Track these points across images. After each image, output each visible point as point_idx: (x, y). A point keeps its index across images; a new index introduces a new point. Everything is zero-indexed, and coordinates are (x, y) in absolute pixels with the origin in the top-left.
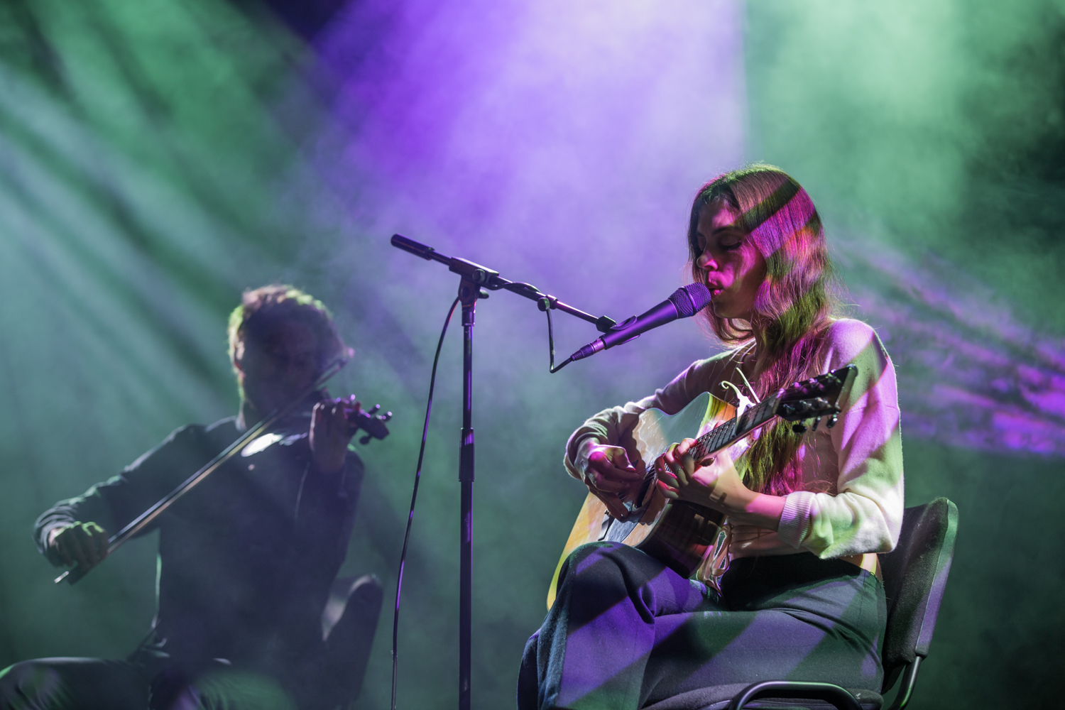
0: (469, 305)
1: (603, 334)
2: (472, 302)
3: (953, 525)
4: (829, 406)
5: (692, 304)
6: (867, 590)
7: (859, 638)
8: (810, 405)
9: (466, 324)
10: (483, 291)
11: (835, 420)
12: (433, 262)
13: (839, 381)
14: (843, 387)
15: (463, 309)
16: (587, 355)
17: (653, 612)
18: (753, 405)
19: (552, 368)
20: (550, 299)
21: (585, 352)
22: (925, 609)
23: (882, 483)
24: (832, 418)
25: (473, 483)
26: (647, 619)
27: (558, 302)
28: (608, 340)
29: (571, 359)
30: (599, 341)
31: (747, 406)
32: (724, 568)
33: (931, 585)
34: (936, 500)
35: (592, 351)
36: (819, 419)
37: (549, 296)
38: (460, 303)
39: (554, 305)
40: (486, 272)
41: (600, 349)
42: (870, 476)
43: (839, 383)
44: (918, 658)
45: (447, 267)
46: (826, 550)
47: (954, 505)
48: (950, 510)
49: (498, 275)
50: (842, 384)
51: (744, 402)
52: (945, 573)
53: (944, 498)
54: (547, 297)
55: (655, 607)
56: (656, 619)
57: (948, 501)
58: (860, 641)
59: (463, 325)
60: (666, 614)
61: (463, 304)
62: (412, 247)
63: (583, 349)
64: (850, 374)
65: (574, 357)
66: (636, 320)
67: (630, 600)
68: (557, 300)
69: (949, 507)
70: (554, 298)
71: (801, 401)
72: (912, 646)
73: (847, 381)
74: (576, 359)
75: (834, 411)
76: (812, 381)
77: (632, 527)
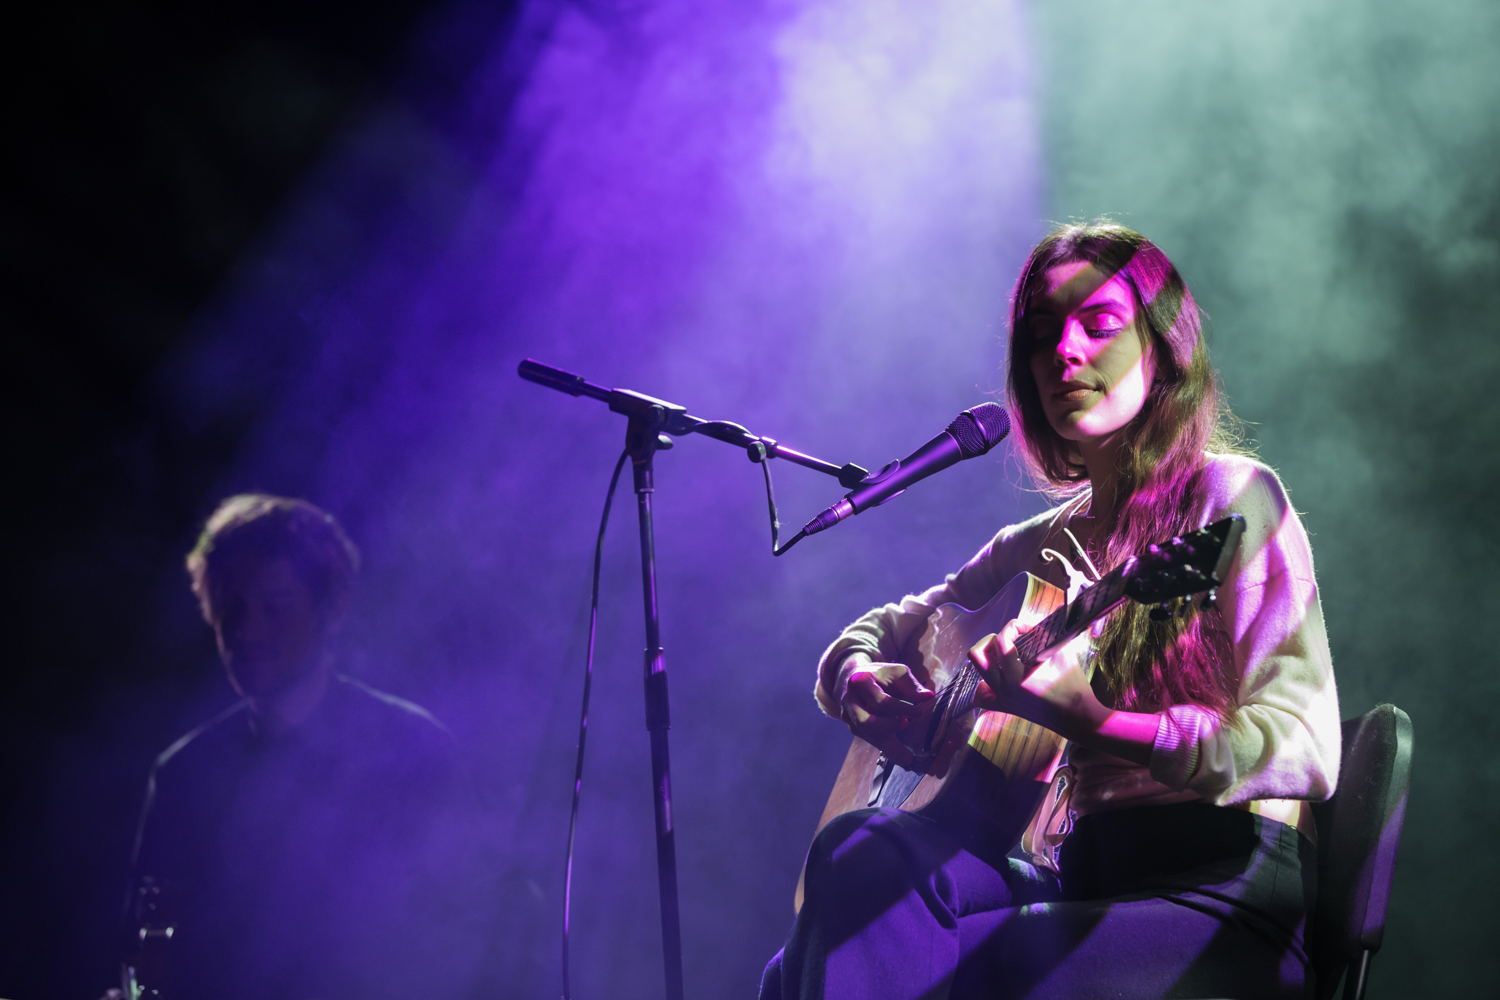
0: (644, 461)
1: (850, 491)
2: (648, 456)
3: (1405, 744)
4: (1203, 577)
5: (982, 435)
6: (1284, 853)
8: (1175, 577)
9: (642, 490)
10: (663, 438)
11: (1213, 598)
12: (584, 399)
13: (1217, 540)
14: (1224, 549)
15: (635, 467)
16: (827, 525)
17: (954, 911)
18: (1090, 584)
19: (776, 549)
20: (766, 444)
21: (824, 522)
23: (1302, 690)
24: (1209, 596)
25: (668, 732)
26: (947, 922)
27: (779, 447)
28: (858, 500)
29: (803, 534)
30: (845, 503)
31: (1082, 586)
32: (1063, 833)
33: (1379, 839)
34: (1377, 708)
35: (835, 518)
36: (1189, 598)
37: (764, 438)
38: (629, 459)
39: (772, 452)
40: (666, 408)
41: (847, 515)
42: (1284, 680)
43: (1217, 543)
44: (1366, 953)
45: (606, 405)
46: (1225, 793)
47: (1404, 714)
48: (1398, 723)
49: (684, 412)
50: (1222, 544)
51: (1077, 580)
52: (1399, 820)
53: (1388, 705)
54: (760, 440)
55: (957, 903)
56: (960, 922)
57: (1395, 708)
58: (1274, 932)
59: (637, 490)
60: (975, 911)
61: (633, 460)
62: (551, 379)
63: (821, 516)
64: (1234, 527)
65: (808, 530)
66: (899, 467)
67: (918, 895)
68: (776, 444)
69: (1397, 719)
70: (773, 441)
71: (1160, 573)
72: (1357, 934)
73: (1230, 539)
74: (812, 533)
75: (1211, 584)
76: (1177, 541)
77: (917, 781)
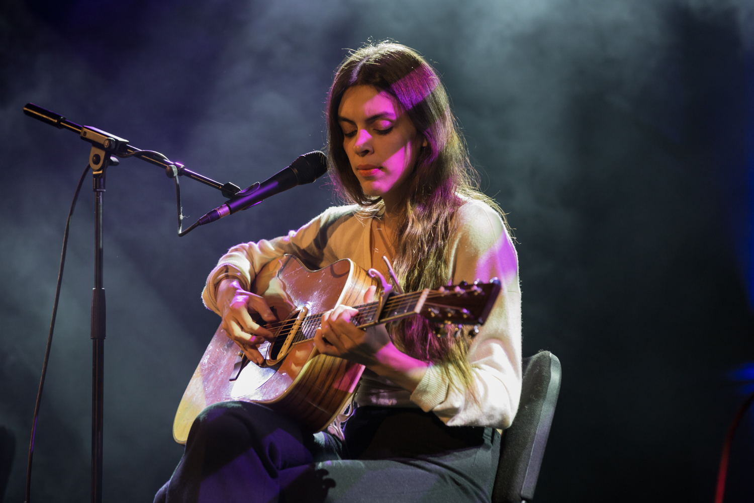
0: (100, 172)
1: (228, 199)
2: (103, 169)
3: (555, 376)
7: (472, 486)
9: (98, 190)
10: (114, 159)
15: (95, 176)
16: (213, 220)
17: (277, 466)
19: (181, 232)
20: (178, 167)
21: (211, 217)
22: (529, 455)
25: (105, 340)
27: (186, 170)
28: (233, 205)
29: (199, 224)
30: (225, 207)
32: (348, 415)
33: (535, 434)
34: (541, 353)
35: (218, 215)
37: (177, 163)
39: (181, 172)
40: (117, 141)
41: (225, 214)
47: (555, 358)
48: (552, 363)
49: (127, 143)
53: (547, 352)
54: (174, 164)
55: (279, 461)
56: (280, 473)
57: (551, 353)
58: (472, 488)
59: (95, 190)
60: (289, 467)
61: (94, 171)
63: (210, 214)
65: (201, 222)
66: (259, 187)
68: (184, 168)
69: (552, 361)
70: (182, 166)
72: (518, 491)
74: (203, 223)
